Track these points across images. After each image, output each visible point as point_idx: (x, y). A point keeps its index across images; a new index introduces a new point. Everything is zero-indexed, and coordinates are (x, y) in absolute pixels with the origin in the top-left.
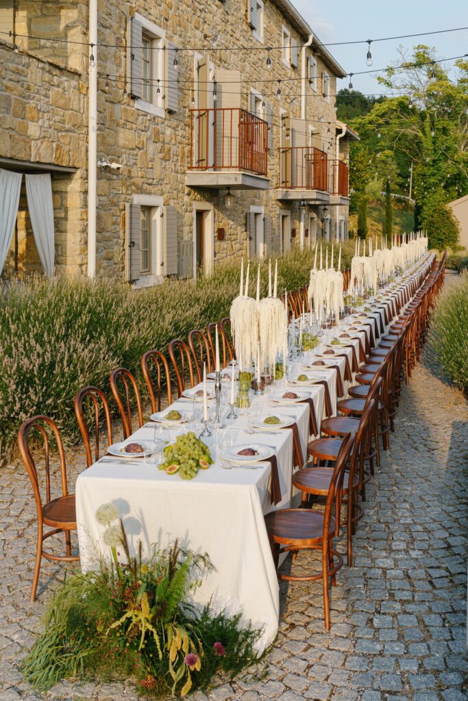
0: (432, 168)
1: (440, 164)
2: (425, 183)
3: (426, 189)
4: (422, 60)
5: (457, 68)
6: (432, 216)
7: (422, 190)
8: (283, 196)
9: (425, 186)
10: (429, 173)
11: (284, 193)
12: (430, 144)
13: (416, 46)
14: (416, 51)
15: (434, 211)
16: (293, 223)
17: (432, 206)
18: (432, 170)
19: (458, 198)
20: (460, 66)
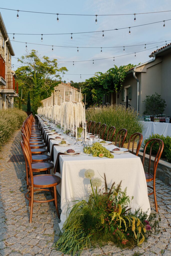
0: (36, 89)
1: (39, 88)
2: (34, 94)
3: (34, 96)
4: (33, 55)
5: (43, 59)
6: (37, 105)
7: (33, 96)
8: (2, 91)
9: (34, 95)
10: (36, 91)
11: (2, 90)
12: (36, 82)
13: (32, 50)
14: (32, 51)
15: (37, 103)
16: (3, 102)
17: (36, 101)
18: (36, 90)
19: (43, 99)
20: (44, 58)
